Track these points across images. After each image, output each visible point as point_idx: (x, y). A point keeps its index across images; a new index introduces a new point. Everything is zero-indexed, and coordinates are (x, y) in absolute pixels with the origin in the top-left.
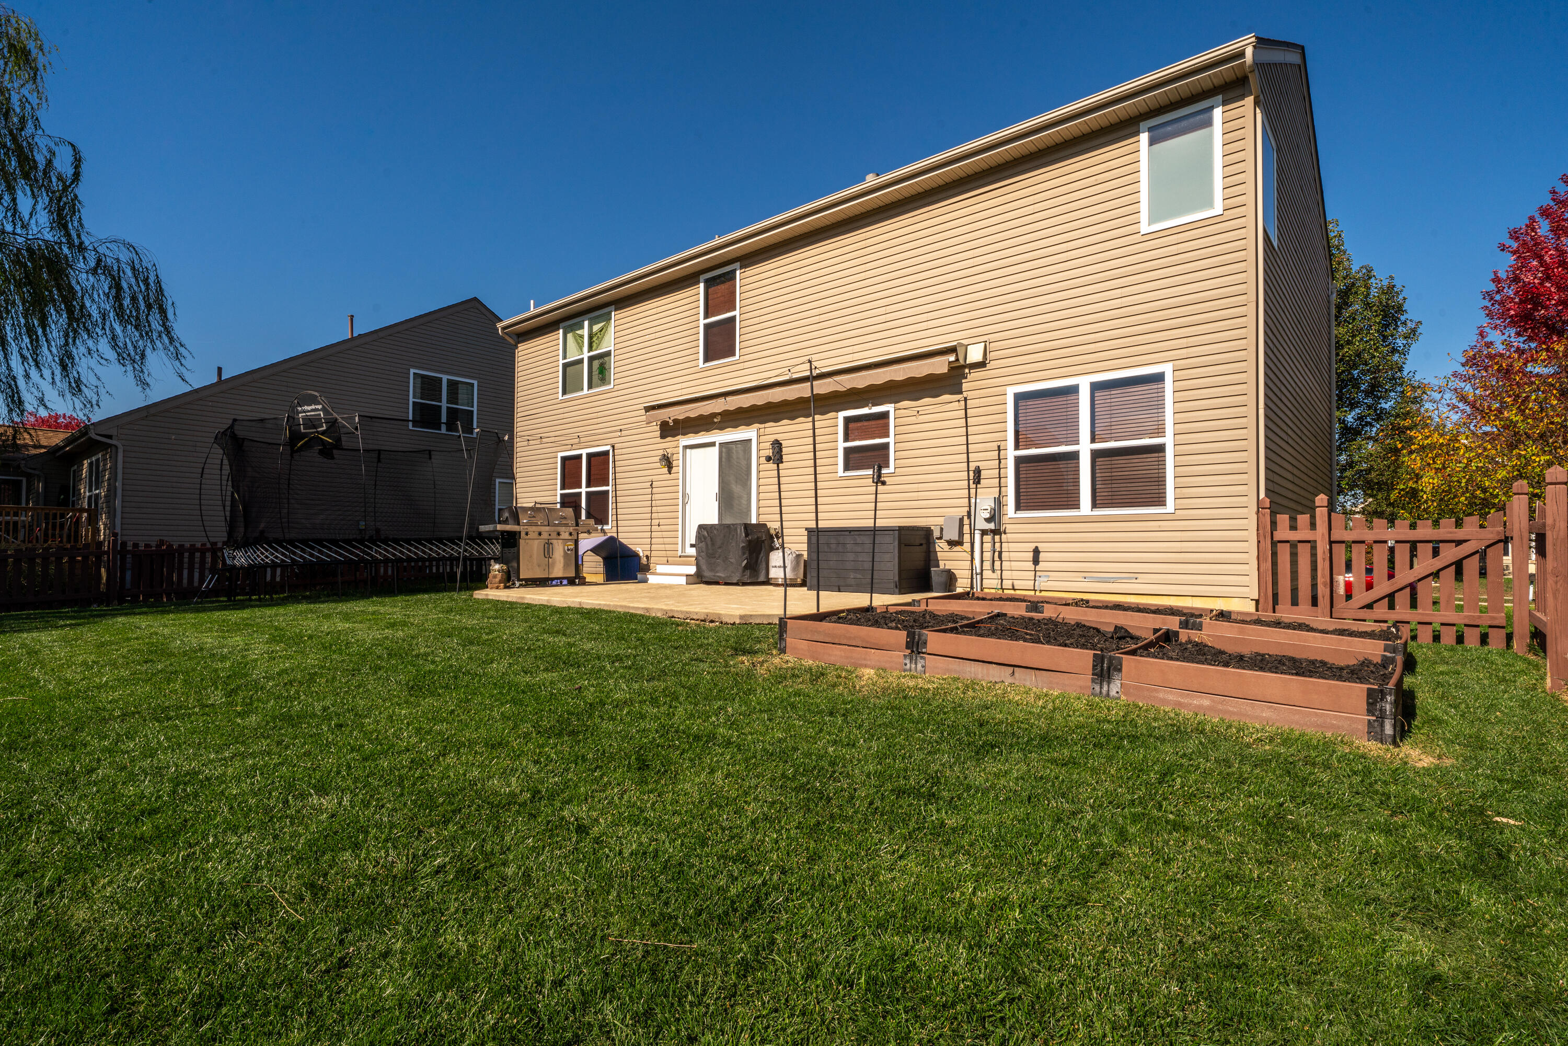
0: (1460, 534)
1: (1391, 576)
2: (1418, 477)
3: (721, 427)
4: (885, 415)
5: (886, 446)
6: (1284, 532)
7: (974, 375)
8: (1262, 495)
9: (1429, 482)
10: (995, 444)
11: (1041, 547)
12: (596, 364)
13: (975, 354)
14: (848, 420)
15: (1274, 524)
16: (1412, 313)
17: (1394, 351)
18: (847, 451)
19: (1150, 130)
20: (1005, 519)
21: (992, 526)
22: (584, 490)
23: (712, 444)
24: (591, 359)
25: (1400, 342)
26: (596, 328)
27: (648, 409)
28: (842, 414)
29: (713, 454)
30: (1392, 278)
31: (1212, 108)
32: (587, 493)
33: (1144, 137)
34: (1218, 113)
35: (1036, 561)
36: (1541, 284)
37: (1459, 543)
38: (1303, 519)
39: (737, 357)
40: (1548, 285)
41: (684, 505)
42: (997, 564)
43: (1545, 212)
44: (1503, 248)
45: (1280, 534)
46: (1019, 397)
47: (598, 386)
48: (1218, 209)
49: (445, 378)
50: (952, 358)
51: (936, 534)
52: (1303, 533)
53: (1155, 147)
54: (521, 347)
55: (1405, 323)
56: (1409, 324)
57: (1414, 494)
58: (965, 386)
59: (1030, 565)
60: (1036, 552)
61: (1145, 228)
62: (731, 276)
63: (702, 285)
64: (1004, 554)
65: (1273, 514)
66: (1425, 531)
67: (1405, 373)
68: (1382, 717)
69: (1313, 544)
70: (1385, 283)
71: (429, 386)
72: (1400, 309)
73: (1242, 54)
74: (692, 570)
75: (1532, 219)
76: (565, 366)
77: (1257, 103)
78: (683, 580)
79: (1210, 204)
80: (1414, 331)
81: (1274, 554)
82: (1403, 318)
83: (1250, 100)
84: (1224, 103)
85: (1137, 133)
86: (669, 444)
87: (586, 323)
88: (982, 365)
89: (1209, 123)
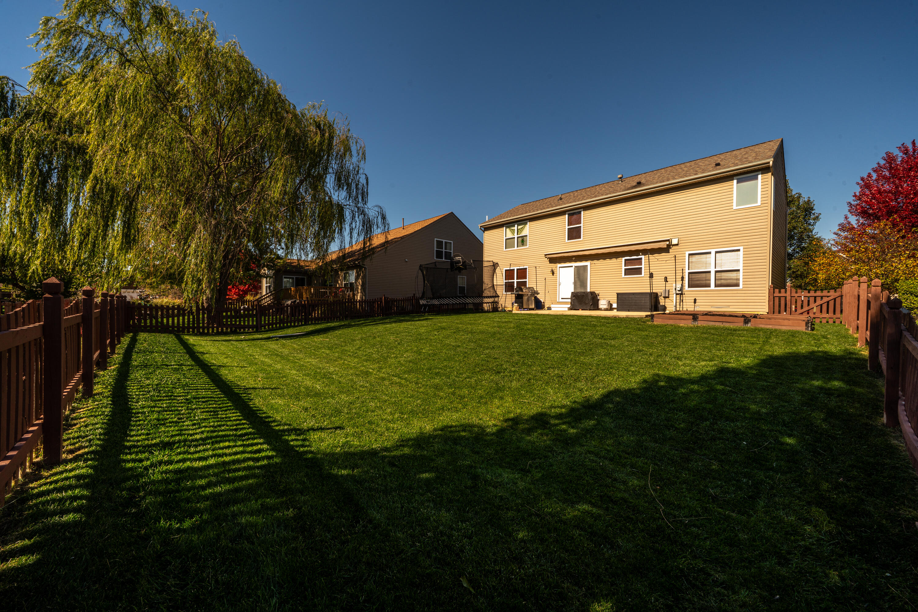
0: (829, 294)
1: (808, 305)
2: (818, 274)
3: (575, 261)
4: (641, 259)
5: (641, 268)
6: (777, 294)
7: (674, 247)
8: (770, 284)
9: (821, 276)
10: (681, 269)
11: (697, 298)
12: (520, 239)
13: (675, 242)
14: (626, 260)
15: (774, 292)
16: (817, 211)
17: (810, 224)
18: (625, 269)
19: (737, 179)
20: (684, 290)
21: (680, 292)
22: (515, 281)
23: (572, 266)
24: (518, 238)
25: (812, 221)
26: (519, 227)
27: (546, 255)
28: (624, 259)
29: (572, 269)
30: (809, 197)
31: (758, 175)
32: (517, 282)
33: (735, 181)
34: (760, 176)
35: (695, 302)
36: (871, 201)
37: (828, 297)
38: (783, 290)
39: (582, 239)
40: (873, 201)
41: (559, 285)
42: (681, 303)
43: (875, 171)
44: (858, 183)
45: (775, 295)
46: (690, 255)
47: (520, 246)
48: (759, 203)
49: (444, 241)
50: (668, 243)
51: (659, 294)
52: (783, 294)
53: (739, 184)
54: (486, 232)
55: (814, 214)
56: (816, 215)
57: (815, 280)
58: (670, 251)
59: (693, 304)
60: (695, 300)
61: (735, 207)
62: (580, 213)
63: (567, 216)
64: (684, 301)
65: (774, 290)
66: (819, 293)
67: (813, 233)
68: (808, 327)
69: (786, 297)
70: (806, 200)
71: (440, 244)
72: (812, 209)
73: (769, 163)
74: (569, 306)
75: (870, 174)
76: (506, 239)
77: (772, 174)
78: (567, 309)
79: (757, 202)
80: (817, 217)
81: (774, 300)
82: (813, 212)
83: (770, 174)
84: (762, 174)
85: (733, 180)
86: (553, 265)
87: (516, 226)
88: (677, 245)
89: (756, 178)
